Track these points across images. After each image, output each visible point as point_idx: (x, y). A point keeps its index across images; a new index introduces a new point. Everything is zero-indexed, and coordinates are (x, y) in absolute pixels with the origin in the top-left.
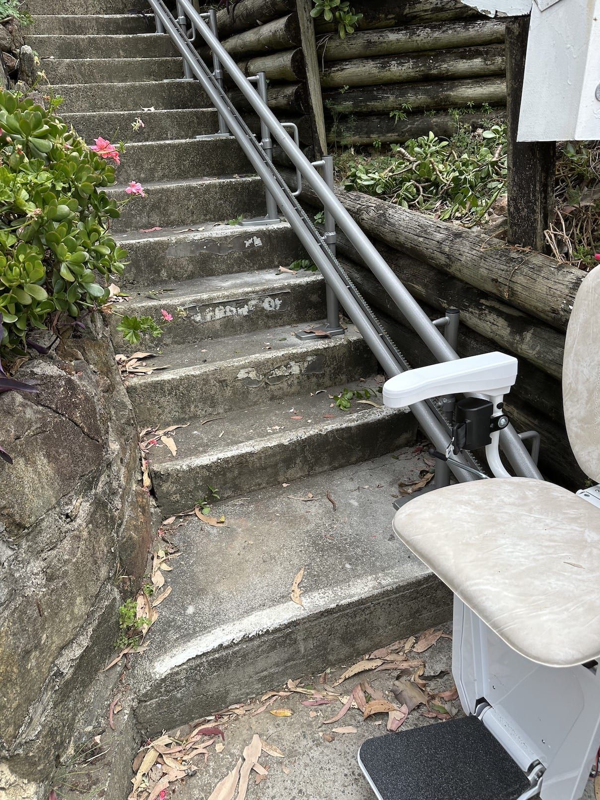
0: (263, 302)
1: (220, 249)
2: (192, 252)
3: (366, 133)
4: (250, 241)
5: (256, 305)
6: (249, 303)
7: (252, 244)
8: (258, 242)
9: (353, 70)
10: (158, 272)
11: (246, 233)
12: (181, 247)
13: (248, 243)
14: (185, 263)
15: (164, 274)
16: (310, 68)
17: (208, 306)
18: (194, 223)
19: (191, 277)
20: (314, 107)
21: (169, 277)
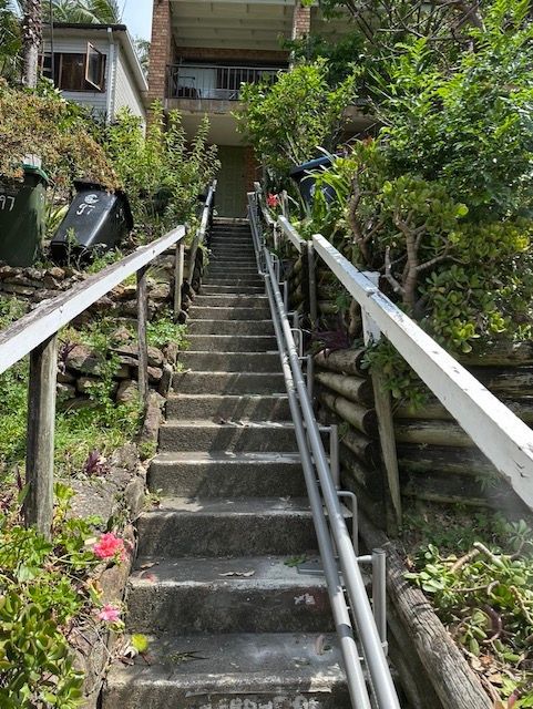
0: (293, 700)
1: (264, 603)
2: (233, 603)
3: (448, 493)
4: (301, 598)
5: (283, 703)
6: (275, 699)
7: (303, 602)
8: (310, 600)
9: (431, 431)
10: (192, 620)
11: (297, 588)
12: (222, 596)
13: (298, 600)
14: (224, 614)
15: (198, 623)
16: (383, 427)
17: (222, 696)
18: (254, 555)
19: (228, 630)
20: (386, 462)
21: (203, 627)
